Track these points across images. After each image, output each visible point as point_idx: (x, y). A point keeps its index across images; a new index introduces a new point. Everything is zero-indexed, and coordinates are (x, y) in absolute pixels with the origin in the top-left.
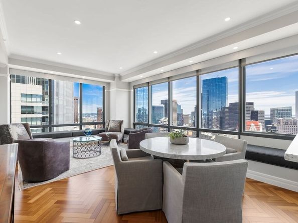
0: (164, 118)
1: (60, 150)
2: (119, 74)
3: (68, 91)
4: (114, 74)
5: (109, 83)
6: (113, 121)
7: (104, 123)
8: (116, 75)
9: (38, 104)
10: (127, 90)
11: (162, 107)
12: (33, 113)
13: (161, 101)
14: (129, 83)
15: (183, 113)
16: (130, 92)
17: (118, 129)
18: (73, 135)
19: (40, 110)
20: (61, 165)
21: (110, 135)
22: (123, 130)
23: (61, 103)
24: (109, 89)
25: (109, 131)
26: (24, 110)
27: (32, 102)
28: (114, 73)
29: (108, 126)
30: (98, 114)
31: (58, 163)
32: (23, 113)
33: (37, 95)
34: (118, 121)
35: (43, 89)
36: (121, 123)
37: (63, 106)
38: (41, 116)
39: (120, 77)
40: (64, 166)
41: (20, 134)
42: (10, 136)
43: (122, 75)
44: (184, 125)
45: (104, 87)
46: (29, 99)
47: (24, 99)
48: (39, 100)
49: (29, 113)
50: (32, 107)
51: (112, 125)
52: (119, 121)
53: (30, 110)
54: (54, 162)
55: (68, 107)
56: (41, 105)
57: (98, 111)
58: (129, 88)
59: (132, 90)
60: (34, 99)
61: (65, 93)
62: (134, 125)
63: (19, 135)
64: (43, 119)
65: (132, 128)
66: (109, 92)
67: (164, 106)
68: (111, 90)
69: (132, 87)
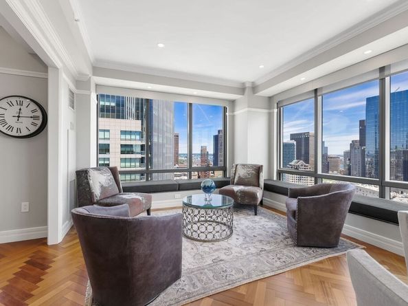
0: (295, 161)
1: (165, 235)
2: (253, 83)
3: (168, 125)
4: (244, 84)
5: (233, 102)
6: (244, 165)
7: (224, 169)
8: (247, 85)
9: (137, 142)
10: (266, 111)
11: (293, 145)
12: (133, 153)
13: (291, 135)
14: (270, 98)
15: (329, 154)
16: (270, 115)
17: (254, 181)
18: (180, 187)
19: (138, 150)
20: (165, 271)
21: (243, 192)
22: (262, 184)
23: (161, 141)
24: (233, 111)
25: (238, 184)
26: (124, 149)
27: (131, 140)
28: (244, 81)
29: (235, 174)
30: (201, 155)
31: (160, 266)
32: (122, 152)
33: (136, 132)
34: (253, 166)
35: (142, 124)
36: (258, 169)
37: (163, 145)
38: (139, 156)
39: (254, 88)
40: (171, 271)
41: (104, 185)
42: (90, 188)
43: (258, 83)
44: (330, 172)
45: (225, 109)
46: (128, 137)
47: (123, 137)
48: (138, 137)
49: (128, 153)
50: (131, 146)
51: (241, 172)
52: (255, 165)
53: (128, 149)
54: (153, 266)
55: (169, 146)
56: (140, 143)
57: (201, 151)
58: (270, 107)
59: (276, 110)
60: (133, 137)
61: (165, 129)
62: (280, 173)
63: (102, 186)
64: (142, 160)
65: (275, 179)
66: (233, 117)
67: (295, 143)
68: (236, 113)
69: (276, 105)
